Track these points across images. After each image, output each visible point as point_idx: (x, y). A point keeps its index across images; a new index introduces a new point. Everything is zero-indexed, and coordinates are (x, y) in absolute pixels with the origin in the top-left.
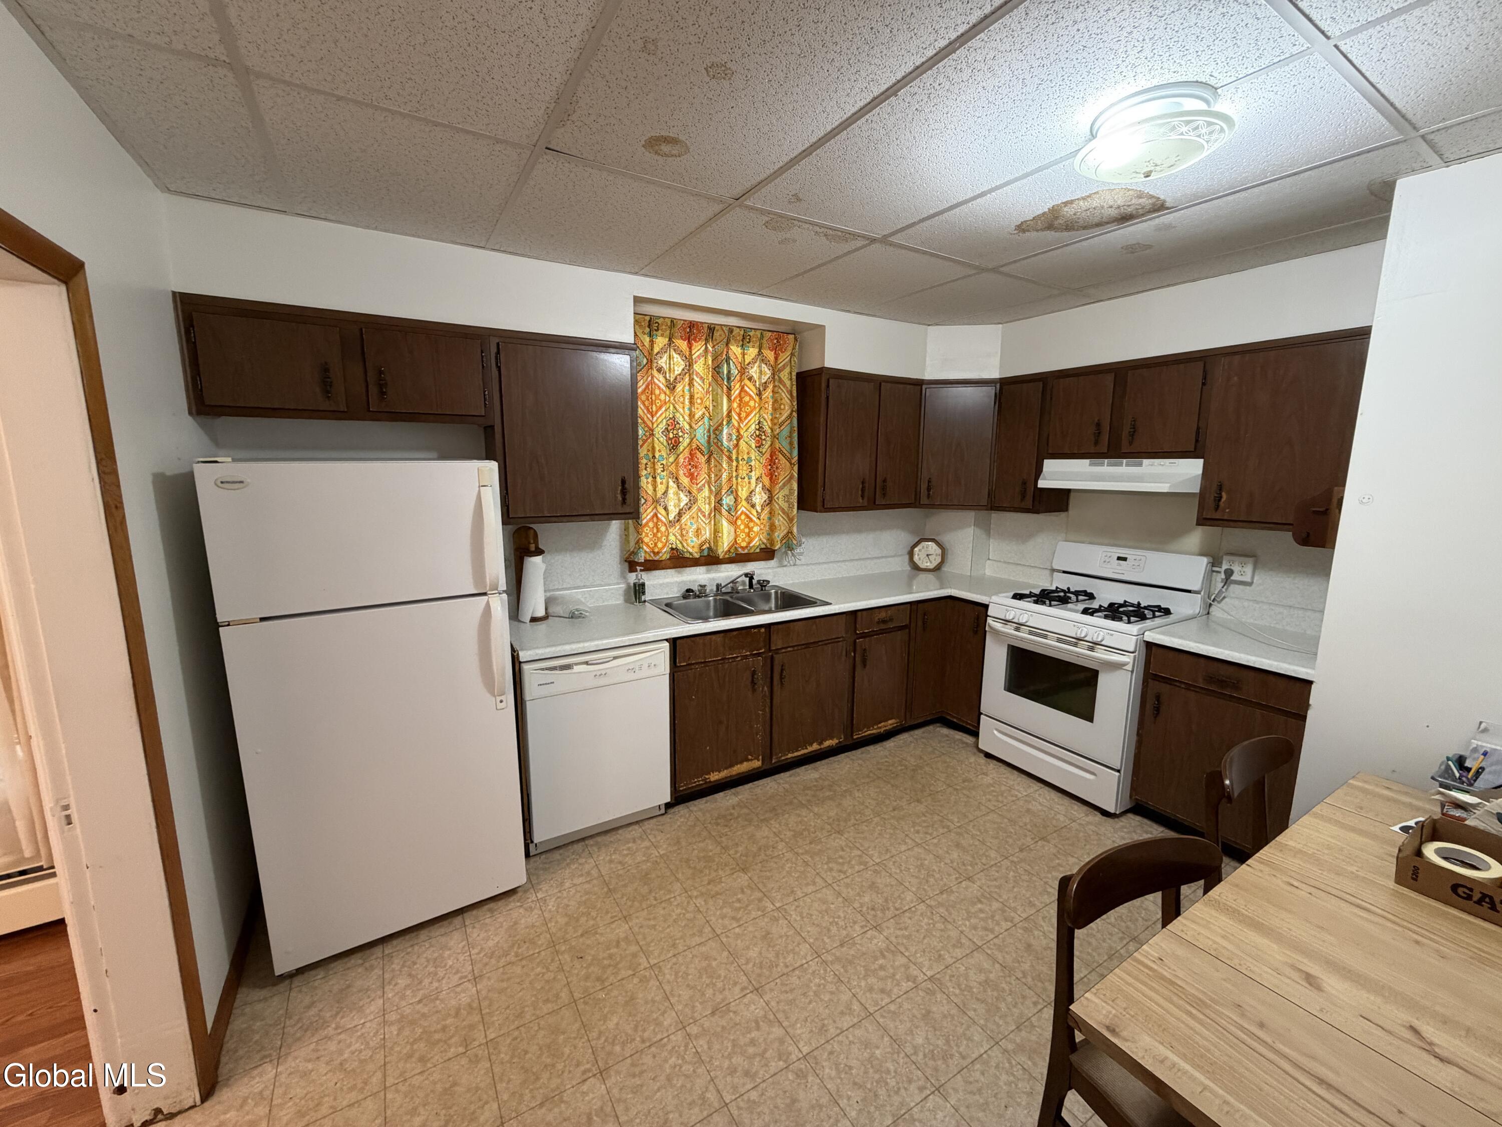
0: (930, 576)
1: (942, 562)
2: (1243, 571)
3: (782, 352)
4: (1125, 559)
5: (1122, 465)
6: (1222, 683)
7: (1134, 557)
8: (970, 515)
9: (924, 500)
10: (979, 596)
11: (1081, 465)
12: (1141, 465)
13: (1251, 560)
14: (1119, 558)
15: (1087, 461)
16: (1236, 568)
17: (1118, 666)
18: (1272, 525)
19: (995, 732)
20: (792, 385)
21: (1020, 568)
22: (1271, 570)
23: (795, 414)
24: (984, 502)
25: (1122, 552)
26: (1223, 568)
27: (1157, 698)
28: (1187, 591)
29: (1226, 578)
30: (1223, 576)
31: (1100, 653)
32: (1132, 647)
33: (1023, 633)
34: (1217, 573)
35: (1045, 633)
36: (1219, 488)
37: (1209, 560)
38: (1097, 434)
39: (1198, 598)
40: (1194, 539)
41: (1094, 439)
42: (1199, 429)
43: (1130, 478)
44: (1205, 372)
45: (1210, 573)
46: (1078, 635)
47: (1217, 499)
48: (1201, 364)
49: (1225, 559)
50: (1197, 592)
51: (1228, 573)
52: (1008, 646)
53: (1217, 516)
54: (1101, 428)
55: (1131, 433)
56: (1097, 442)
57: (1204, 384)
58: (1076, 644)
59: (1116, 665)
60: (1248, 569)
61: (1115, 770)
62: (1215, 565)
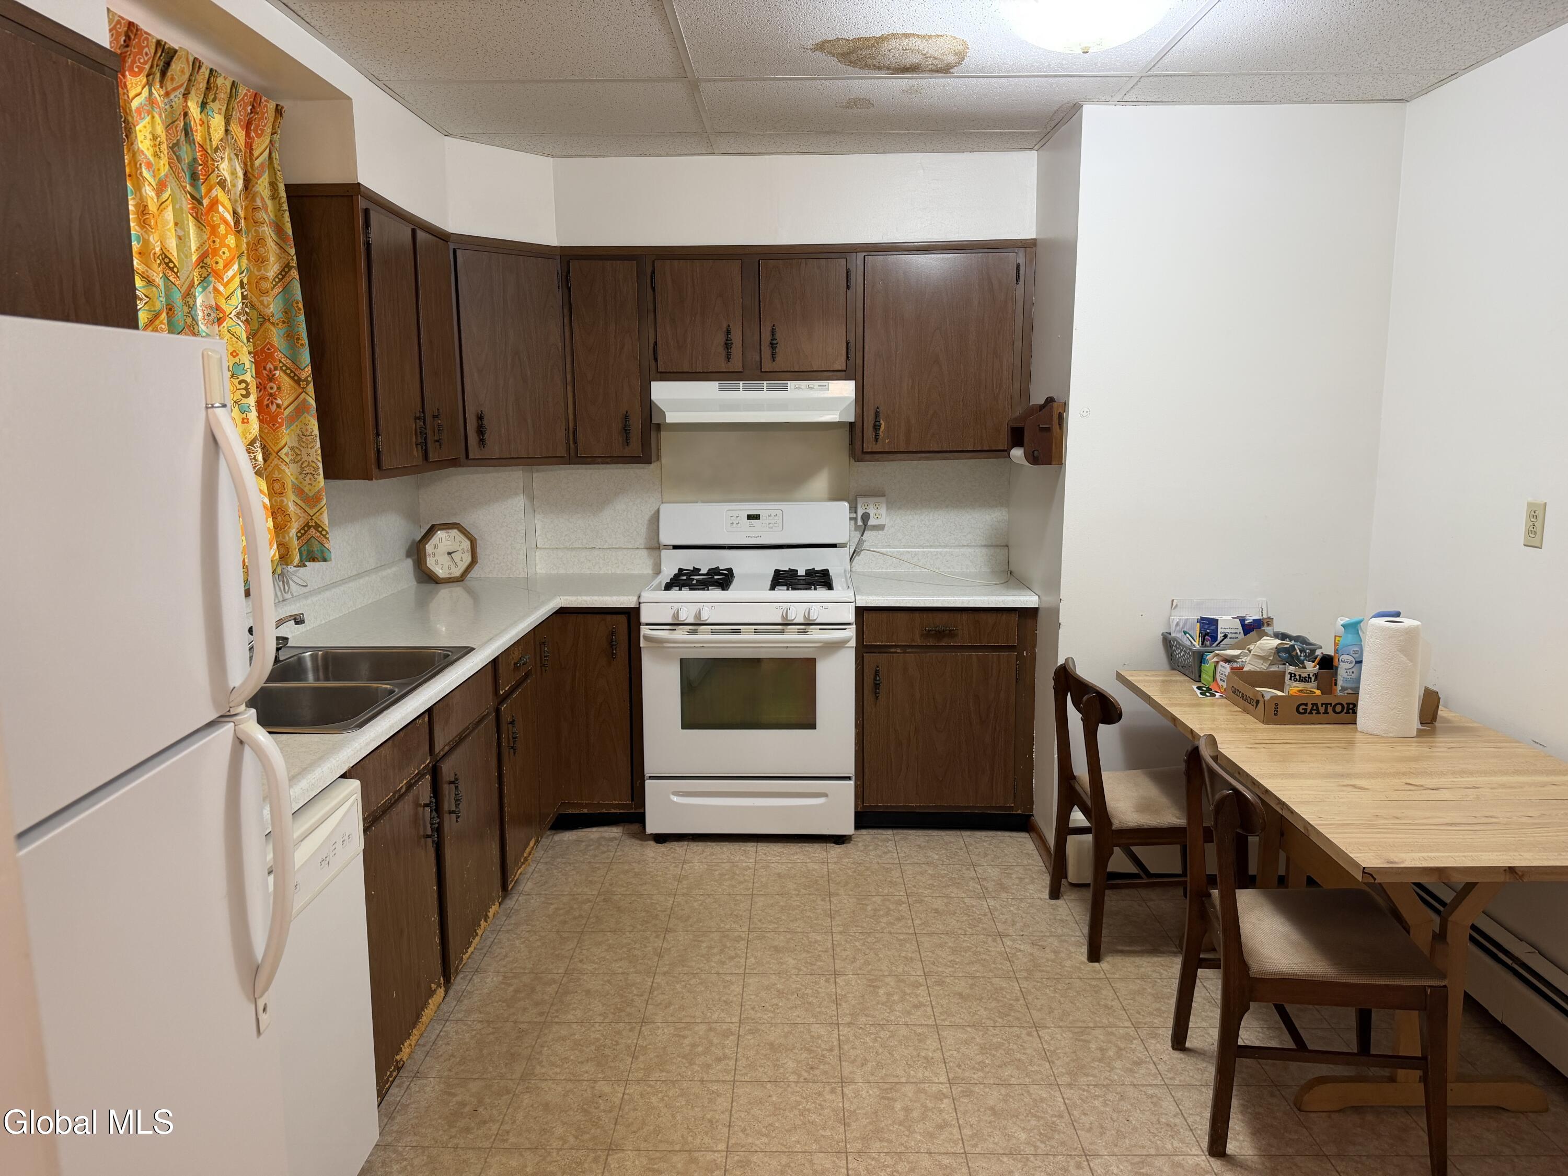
0: (457, 591)
1: (474, 561)
2: (879, 514)
3: (259, 136)
4: (757, 517)
5: (762, 390)
6: (940, 634)
7: (768, 513)
8: (516, 475)
9: (474, 452)
10: (615, 598)
11: (708, 389)
12: (785, 388)
13: (883, 499)
14: (750, 517)
15: (716, 384)
16: (872, 511)
17: (838, 645)
18: (928, 455)
19: (675, 799)
20: (279, 210)
21: (596, 552)
22: (900, 508)
23: (295, 273)
24: (561, 451)
25: (753, 508)
26: (860, 512)
27: (877, 673)
28: (834, 546)
29: (864, 524)
30: (860, 523)
31: (816, 635)
32: (851, 617)
33: (704, 635)
34: (855, 519)
35: (735, 628)
36: (877, 414)
37: (846, 504)
38: (728, 345)
39: (846, 553)
40: (821, 483)
41: (724, 353)
42: (848, 343)
43: (772, 406)
44: (848, 272)
45: (851, 519)
46: (785, 617)
47: (876, 428)
48: (843, 261)
49: (860, 500)
50: (843, 545)
51: (866, 517)
52: (681, 660)
53: (878, 448)
54: (732, 336)
55: (773, 345)
56: (728, 357)
57: (848, 287)
58: (782, 632)
59: (834, 647)
60: (883, 510)
61: (849, 778)
62: (854, 509)
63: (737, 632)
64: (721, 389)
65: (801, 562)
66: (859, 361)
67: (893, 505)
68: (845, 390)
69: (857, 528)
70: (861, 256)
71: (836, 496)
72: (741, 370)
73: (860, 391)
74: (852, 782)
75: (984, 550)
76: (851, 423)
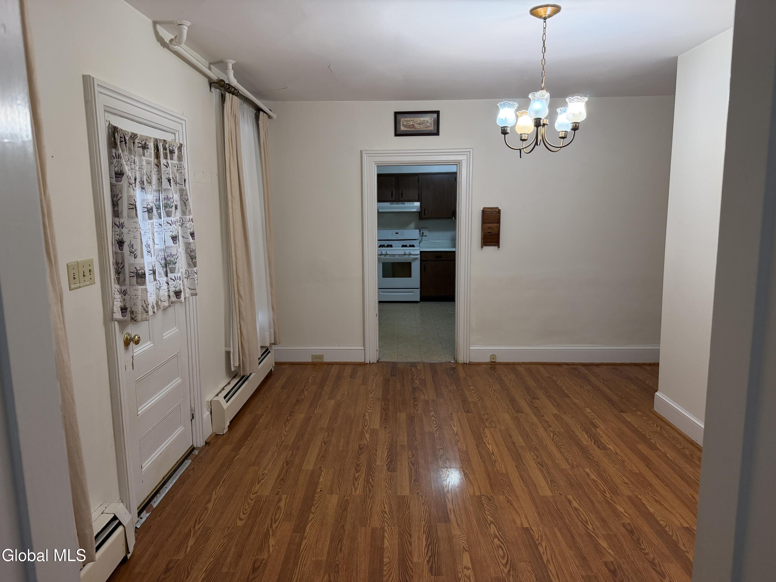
2: (426, 233)
4: (398, 233)
5: (399, 204)
6: (438, 257)
7: (400, 232)
11: (387, 204)
12: (404, 204)
13: (427, 229)
14: (396, 233)
16: (424, 232)
22: (431, 231)
25: (397, 231)
26: (422, 232)
27: (425, 266)
28: (415, 240)
29: (422, 235)
30: (421, 235)
31: (411, 257)
32: (419, 253)
33: (387, 257)
34: (420, 234)
35: (394, 255)
36: (425, 210)
37: (418, 230)
38: (392, 195)
39: (418, 241)
40: (413, 225)
41: (391, 196)
42: (418, 194)
43: (401, 208)
44: (418, 179)
45: (419, 234)
46: (405, 253)
47: (425, 212)
48: (417, 177)
49: (421, 229)
50: (417, 240)
51: (423, 233)
52: (382, 263)
53: (425, 217)
54: (393, 193)
55: (402, 195)
56: (392, 197)
57: (418, 182)
58: (404, 256)
59: (416, 259)
60: (427, 232)
61: (418, 288)
62: (420, 231)
63: (395, 256)
64: (390, 204)
65: (408, 243)
66: (421, 198)
67: (429, 231)
68: (417, 204)
69: (421, 236)
70: (421, 175)
71: (416, 228)
72: (394, 200)
73: (421, 204)
74: (419, 289)
75: (450, 241)
76: (419, 212)
